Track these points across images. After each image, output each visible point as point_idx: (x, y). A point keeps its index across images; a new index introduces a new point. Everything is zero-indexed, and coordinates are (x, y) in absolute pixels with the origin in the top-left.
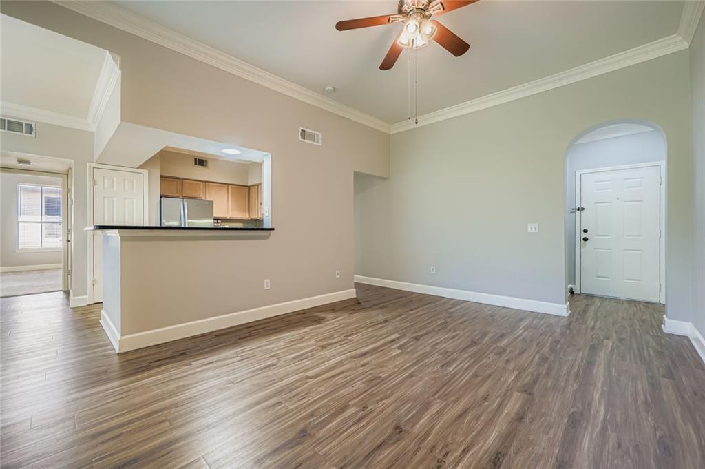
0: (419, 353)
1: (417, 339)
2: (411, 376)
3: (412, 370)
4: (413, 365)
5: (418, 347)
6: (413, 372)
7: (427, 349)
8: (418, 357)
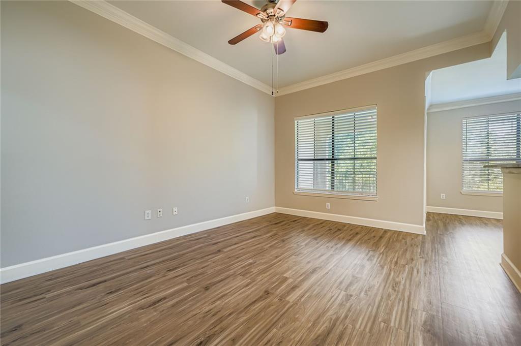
0: (268, 274)
1: (267, 293)
2: (277, 257)
3: (275, 261)
4: (274, 264)
5: (268, 281)
6: (275, 259)
7: (260, 277)
8: (270, 270)
